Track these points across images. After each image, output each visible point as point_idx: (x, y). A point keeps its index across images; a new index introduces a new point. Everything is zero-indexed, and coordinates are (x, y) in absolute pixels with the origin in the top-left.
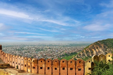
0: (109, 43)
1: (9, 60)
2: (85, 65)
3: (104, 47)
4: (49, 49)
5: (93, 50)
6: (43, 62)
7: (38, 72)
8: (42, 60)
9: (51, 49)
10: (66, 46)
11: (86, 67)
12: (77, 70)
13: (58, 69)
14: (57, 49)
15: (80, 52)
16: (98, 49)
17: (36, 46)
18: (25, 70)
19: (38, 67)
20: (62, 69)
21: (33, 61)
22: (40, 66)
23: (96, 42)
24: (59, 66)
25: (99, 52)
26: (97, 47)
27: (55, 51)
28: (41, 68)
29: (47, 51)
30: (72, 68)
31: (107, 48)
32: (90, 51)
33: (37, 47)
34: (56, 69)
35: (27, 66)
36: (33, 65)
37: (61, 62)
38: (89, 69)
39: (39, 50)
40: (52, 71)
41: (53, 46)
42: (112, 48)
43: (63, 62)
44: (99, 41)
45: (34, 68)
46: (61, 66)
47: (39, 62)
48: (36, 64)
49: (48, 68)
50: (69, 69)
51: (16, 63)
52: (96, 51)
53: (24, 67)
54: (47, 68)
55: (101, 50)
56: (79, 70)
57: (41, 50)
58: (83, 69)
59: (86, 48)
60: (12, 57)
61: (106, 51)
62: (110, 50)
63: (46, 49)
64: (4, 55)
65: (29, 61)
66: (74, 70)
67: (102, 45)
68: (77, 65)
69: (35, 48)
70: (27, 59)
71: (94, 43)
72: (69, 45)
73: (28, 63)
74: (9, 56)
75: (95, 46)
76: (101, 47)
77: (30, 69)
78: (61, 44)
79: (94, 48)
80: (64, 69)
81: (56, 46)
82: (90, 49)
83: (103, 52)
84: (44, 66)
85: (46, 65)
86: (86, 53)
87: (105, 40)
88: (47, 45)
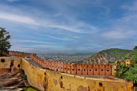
0: (112, 52)
1: (48, 65)
2: (112, 67)
3: (108, 56)
4: (57, 57)
5: (98, 59)
6: (81, 66)
7: (76, 73)
8: (80, 64)
9: (60, 58)
10: (73, 55)
11: (112, 69)
12: (106, 71)
13: (92, 70)
14: (65, 58)
15: (86, 61)
16: (102, 58)
17: (45, 55)
18: (64, 72)
19: (76, 69)
20: (95, 70)
21: (73, 65)
22: (78, 68)
23: (100, 52)
24: (93, 69)
25: (103, 60)
26: (102, 56)
27: (63, 59)
28: (79, 70)
29: (56, 60)
30: (103, 70)
31: (110, 56)
32: (95, 60)
33: (47, 56)
34: (90, 70)
35: (66, 69)
36: (72, 68)
37: (94, 66)
38: (115, 70)
39: (49, 59)
40: (87, 72)
41: (61, 55)
42: (114, 57)
43: (96, 65)
44: (103, 51)
45: (73, 70)
46: (94, 68)
47: (77, 65)
48: (75, 67)
49: (85, 70)
50: (100, 70)
51: (56, 67)
52: (101, 60)
53: (64, 70)
54: (83, 70)
55: (104, 59)
56: (108, 71)
57: (50, 59)
58: (111, 70)
59: (92, 57)
60: (51, 63)
61: (109, 60)
62: (113, 58)
63: (55, 57)
64: (43, 61)
65: (69, 65)
66: (104, 71)
67: (106, 55)
68: (106, 68)
69: (45, 57)
70: (67, 64)
71: (99, 53)
72: (75, 54)
73: (68, 67)
74: (48, 62)
75: (99, 55)
76: (104, 56)
77: (69, 71)
78: (69, 53)
79: (99, 57)
80: (96, 70)
81: (63, 55)
82: (95, 58)
83: (106, 60)
84: (81, 68)
85: (83, 68)
86: (92, 61)
87: (109, 50)
88: (55, 54)
